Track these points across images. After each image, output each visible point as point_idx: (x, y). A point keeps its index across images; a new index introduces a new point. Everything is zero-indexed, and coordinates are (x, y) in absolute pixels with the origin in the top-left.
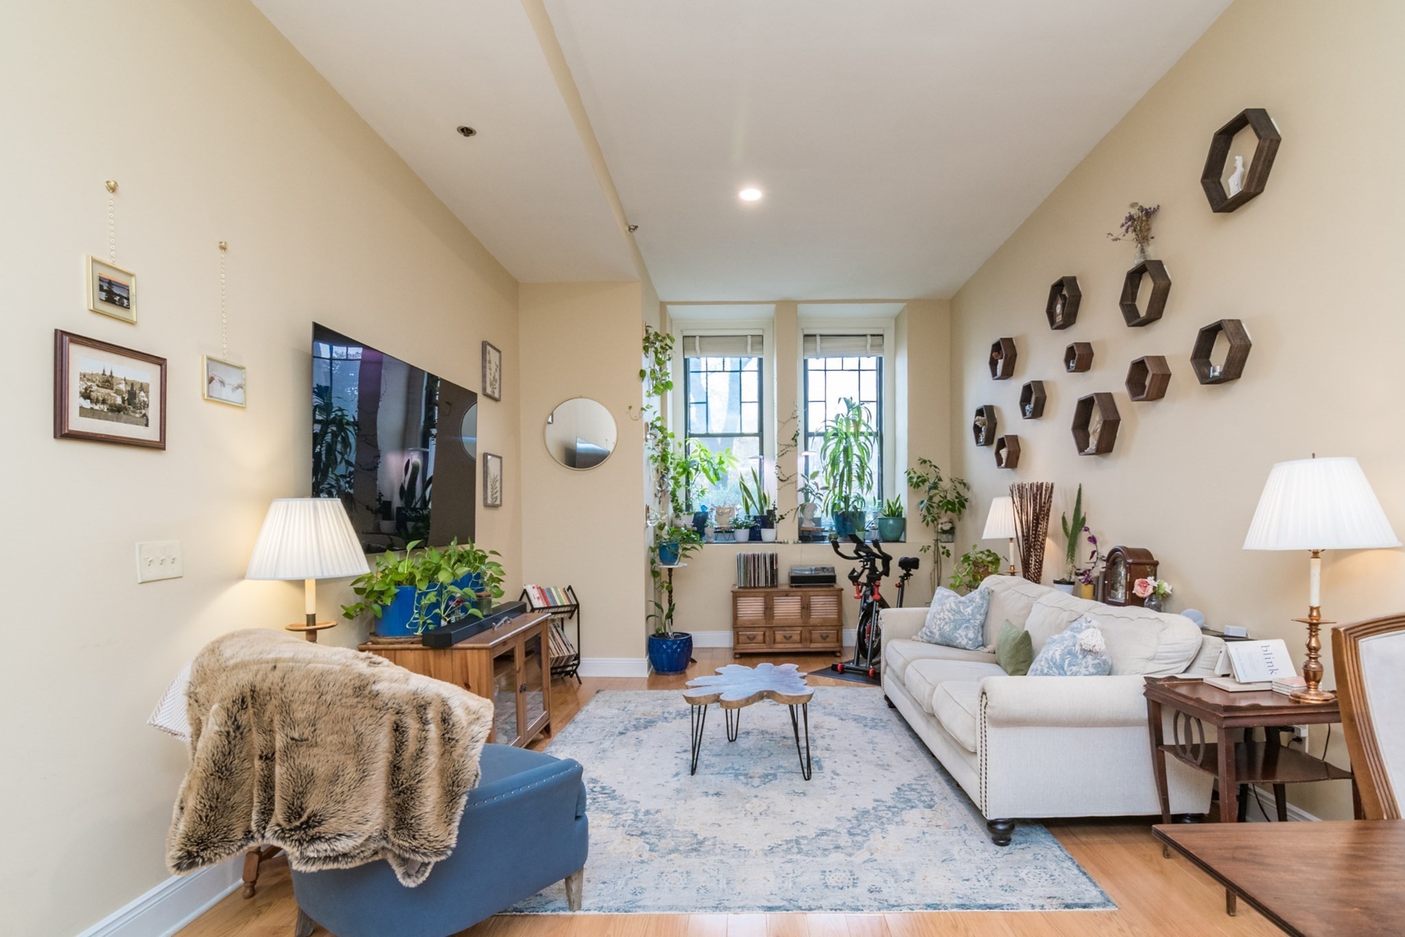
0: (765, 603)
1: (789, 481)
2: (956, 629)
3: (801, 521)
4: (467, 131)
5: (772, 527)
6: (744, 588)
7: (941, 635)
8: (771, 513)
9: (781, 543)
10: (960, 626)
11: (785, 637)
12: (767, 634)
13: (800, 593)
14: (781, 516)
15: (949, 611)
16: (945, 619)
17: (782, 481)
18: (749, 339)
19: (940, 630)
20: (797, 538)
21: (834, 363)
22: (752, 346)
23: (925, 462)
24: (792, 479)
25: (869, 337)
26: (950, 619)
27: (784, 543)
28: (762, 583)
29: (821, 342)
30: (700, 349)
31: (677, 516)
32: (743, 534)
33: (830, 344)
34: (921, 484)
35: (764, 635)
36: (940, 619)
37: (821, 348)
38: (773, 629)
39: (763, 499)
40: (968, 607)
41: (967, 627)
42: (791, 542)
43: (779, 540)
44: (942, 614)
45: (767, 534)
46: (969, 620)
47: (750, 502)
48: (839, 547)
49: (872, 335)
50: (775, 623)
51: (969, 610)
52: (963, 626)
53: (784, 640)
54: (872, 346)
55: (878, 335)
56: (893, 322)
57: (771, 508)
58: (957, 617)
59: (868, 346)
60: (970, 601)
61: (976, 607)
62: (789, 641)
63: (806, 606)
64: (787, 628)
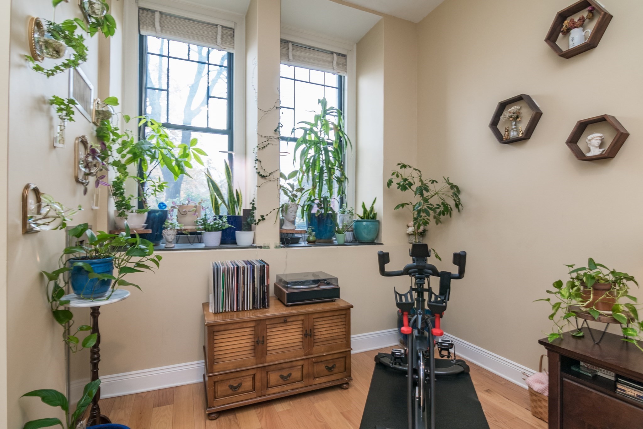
0: (256, 331)
1: (270, 179)
3: (282, 223)
5: (249, 229)
8: (249, 213)
9: (261, 247)
11: (282, 377)
12: (258, 377)
13: (301, 315)
14: (262, 217)
17: (263, 177)
18: (219, 28)
20: (278, 241)
21: (302, 73)
22: (222, 38)
23: (404, 166)
24: (273, 177)
25: (335, 55)
27: (265, 247)
28: (249, 305)
29: (293, 49)
30: (161, 26)
31: (121, 215)
32: (214, 238)
33: (301, 54)
34: (404, 187)
35: (254, 378)
37: (293, 55)
38: (266, 369)
39: (234, 200)
42: (272, 246)
43: (258, 243)
45: (243, 237)
47: (220, 201)
49: (337, 54)
50: (270, 359)
53: (281, 381)
54: (337, 64)
55: (342, 55)
56: (355, 46)
57: (249, 207)
59: (335, 63)
62: (287, 382)
63: (309, 332)
64: (284, 365)
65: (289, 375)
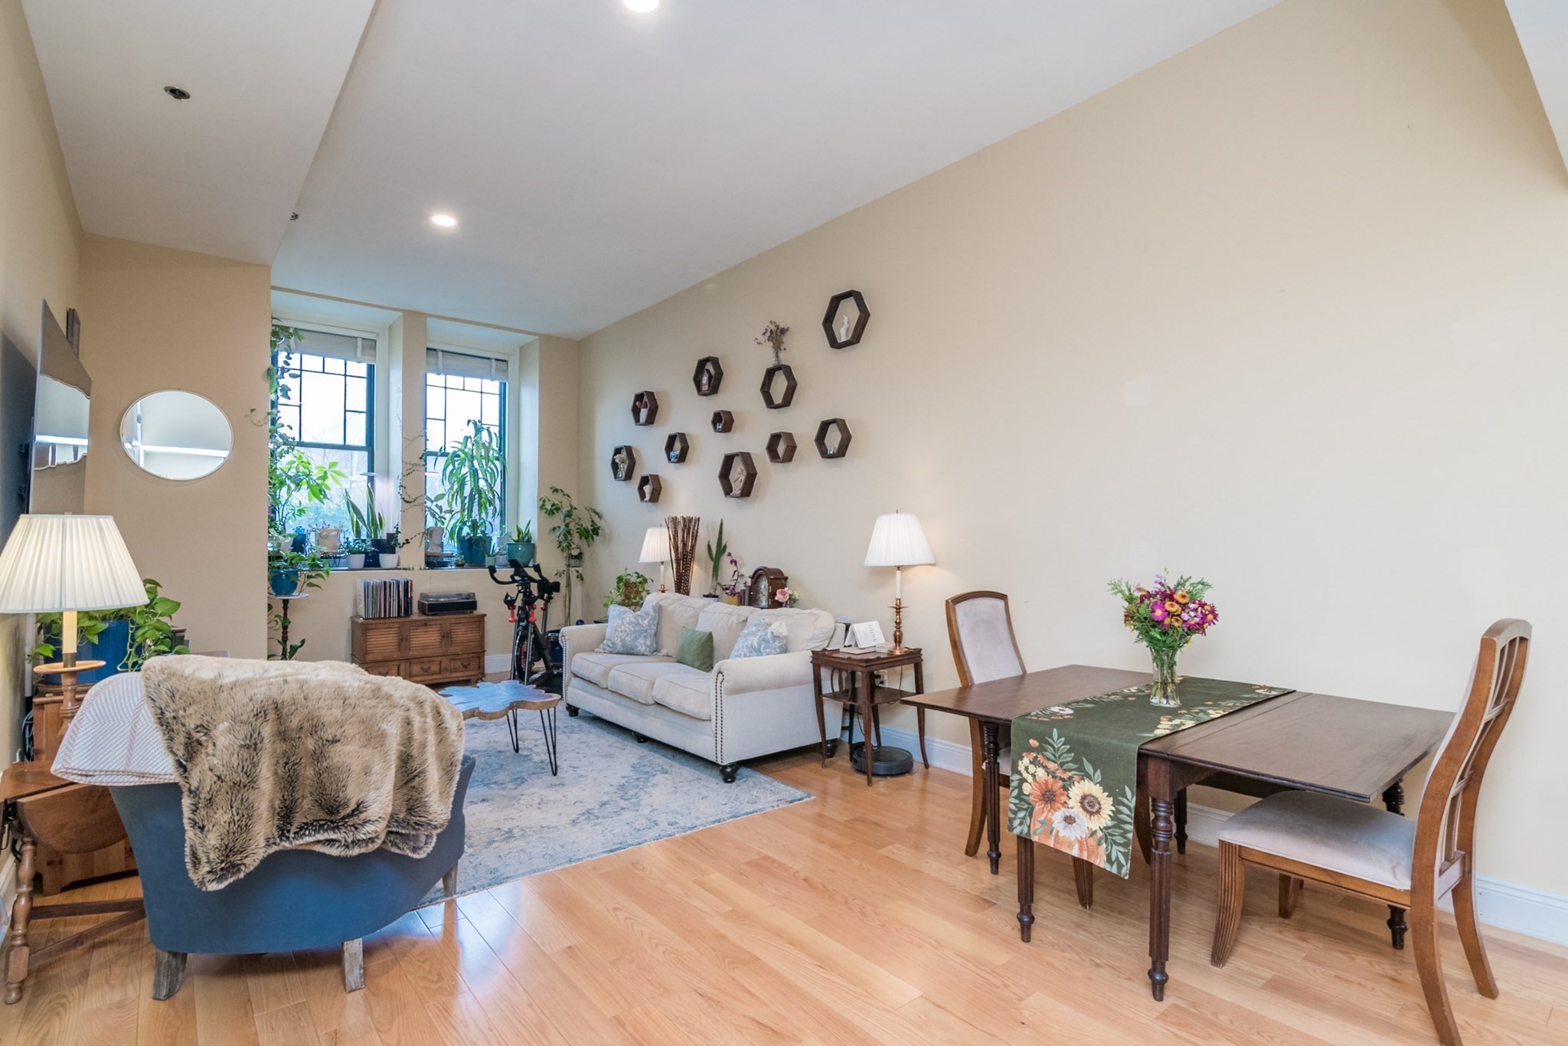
0: (400, 634)
1: (416, 503)
2: (636, 638)
3: (427, 546)
4: (178, 94)
5: (393, 552)
6: (374, 619)
7: (623, 645)
8: (391, 537)
9: (405, 569)
10: (640, 636)
11: (422, 669)
13: (440, 622)
14: (407, 540)
15: (629, 624)
16: (626, 631)
17: (408, 502)
18: (360, 342)
19: (622, 640)
20: (423, 565)
21: (455, 381)
22: (362, 350)
23: (556, 490)
24: (420, 500)
25: (494, 361)
26: (631, 630)
27: (409, 569)
28: (394, 613)
29: (443, 358)
32: (359, 560)
33: (452, 361)
34: (555, 511)
35: (399, 668)
36: (621, 631)
37: (443, 364)
38: (409, 661)
39: (376, 523)
40: (645, 619)
41: (645, 636)
42: (417, 568)
43: (402, 565)
44: (623, 627)
45: (387, 559)
46: (646, 631)
47: (361, 524)
48: (495, 572)
49: (497, 360)
50: (412, 654)
51: (646, 622)
52: (643, 636)
53: (422, 672)
54: (497, 370)
55: (502, 361)
56: (518, 350)
57: (394, 531)
58: (637, 628)
59: (493, 370)
60: (646, 615)
61: (651, 619)
62: (427, 673)
63: (446, 635)
64: (425, 659)
65: (429, 668)
